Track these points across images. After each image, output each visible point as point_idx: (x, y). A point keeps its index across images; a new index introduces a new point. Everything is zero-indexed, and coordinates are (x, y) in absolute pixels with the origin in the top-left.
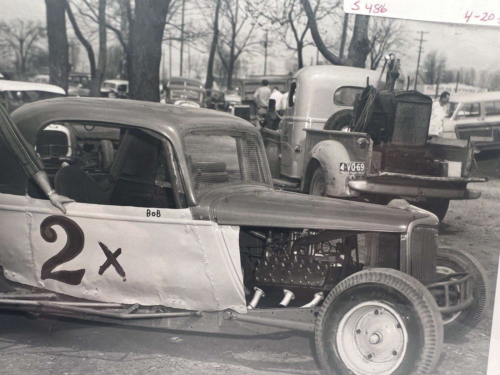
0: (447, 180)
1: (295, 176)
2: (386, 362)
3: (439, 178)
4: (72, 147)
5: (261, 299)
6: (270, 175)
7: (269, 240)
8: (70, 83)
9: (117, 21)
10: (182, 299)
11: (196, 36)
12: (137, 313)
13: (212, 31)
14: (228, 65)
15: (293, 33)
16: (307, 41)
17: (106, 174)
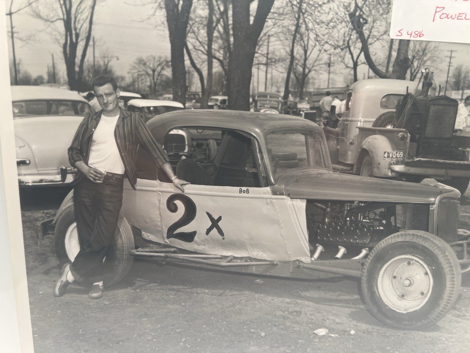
0: (468, 163)
1: (349, 162)
2: (415, 300)
3: (462, 162)
4: (188, 145)
5: (322, 253)
6: (330, 162)
7: (329, 210)
8: (187, 100)
9: (220, 53)
10: (263, 252)
11: (277, 61)
12: (232, 262)
13: (290, 57)
14: (301, 81)
15: (350, 56)
16: (361, 61)
17: (211, 164)
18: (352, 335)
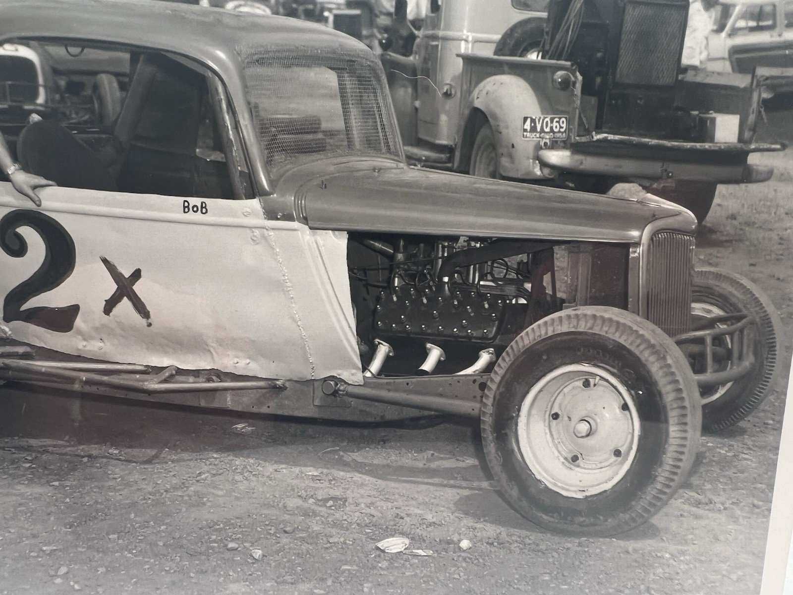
0: (713, 148)
1: (444, 142)
2: (601, 468)
3: (698, 145)
4: (45, 87)
5: (388, 360)
6: (400, 140)
7: (400, 256)
10: (249, 358)
12: (174, 383)
17: (107, 136)
18: (464, 551)
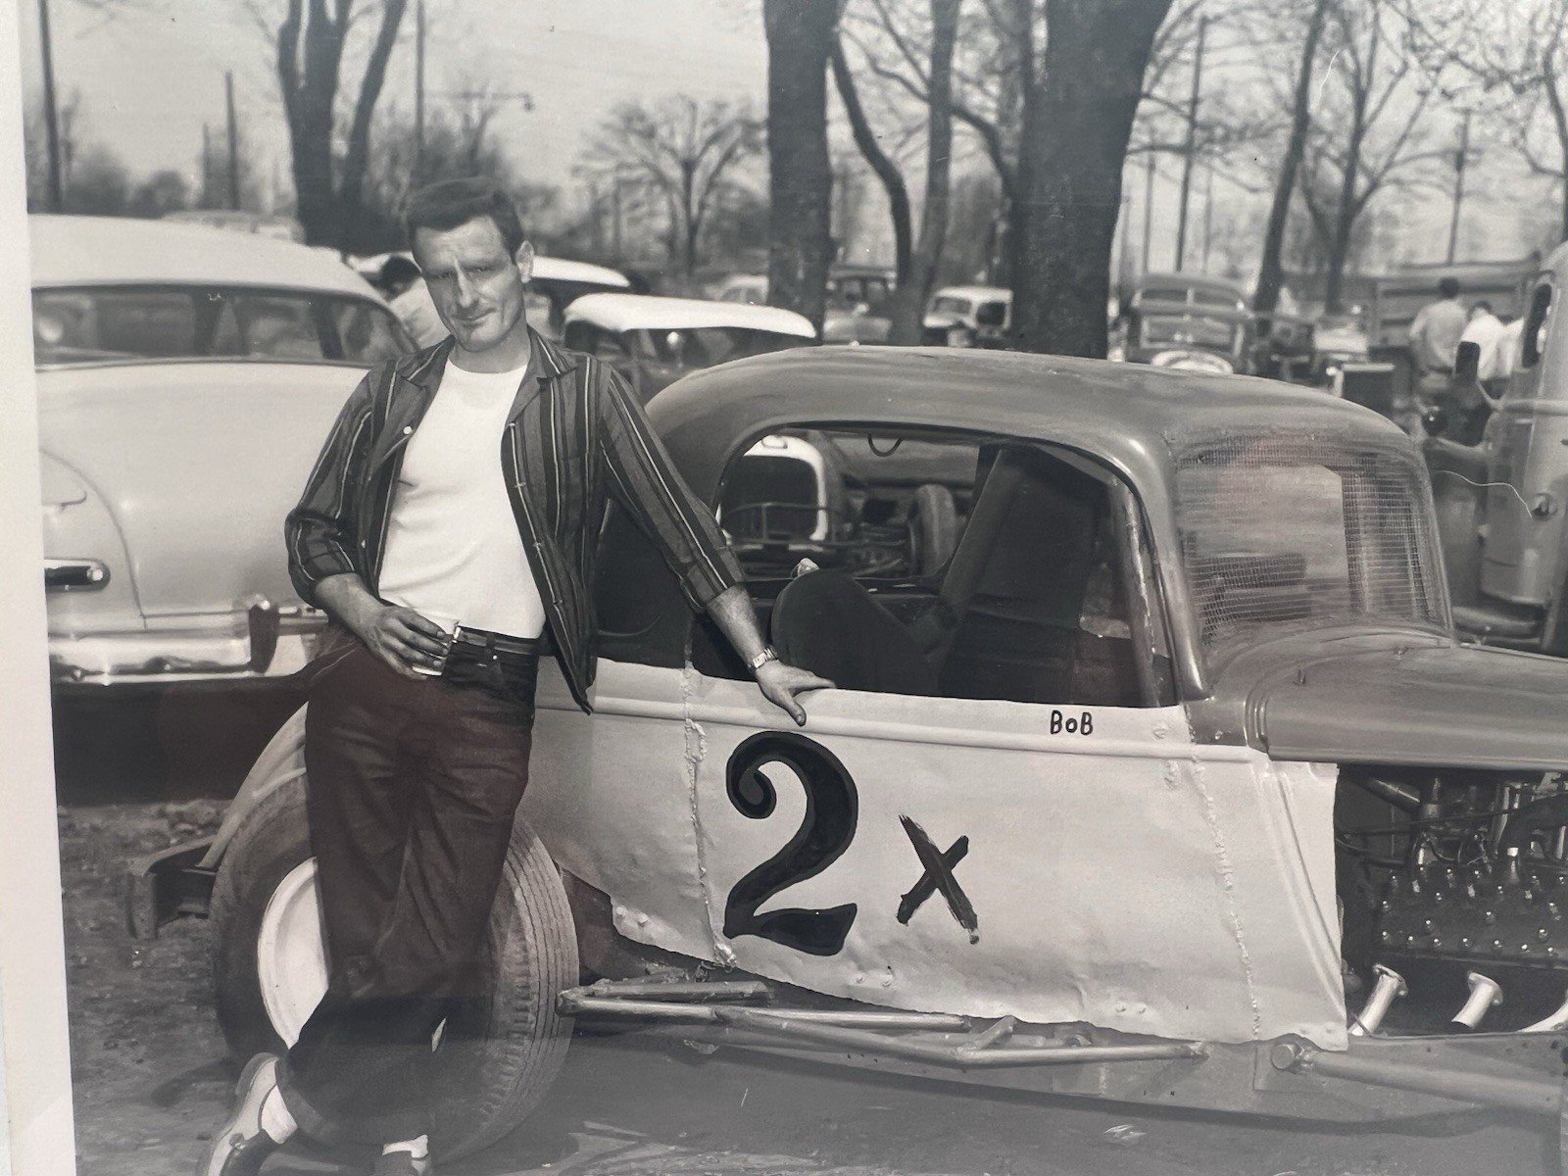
1: (1527, 598)
4: (828, 510)
5: (1395, 1002)
6: (1447, 595)
7: (1432, 809)
8: (829, 302)
9: (986, 93)
10: (1146, 1002)
11: (1234, 137)
12: (1009, 1048)
13: (1289, 120)
14: (1334, 230)
15: (1552, 122)
17: (932, 596)
